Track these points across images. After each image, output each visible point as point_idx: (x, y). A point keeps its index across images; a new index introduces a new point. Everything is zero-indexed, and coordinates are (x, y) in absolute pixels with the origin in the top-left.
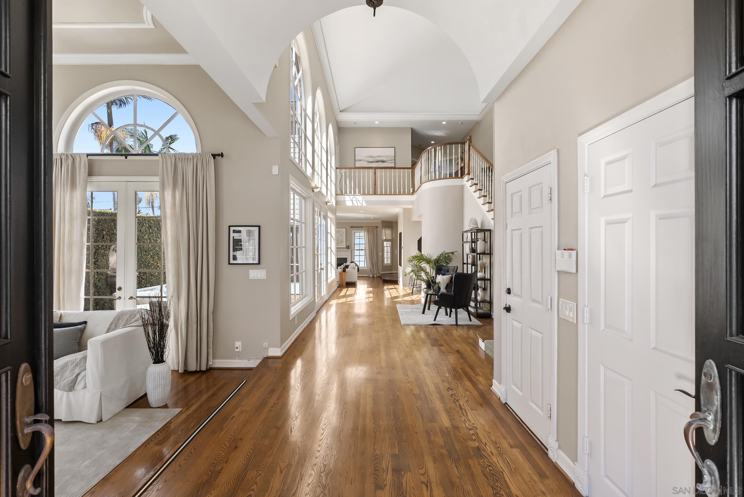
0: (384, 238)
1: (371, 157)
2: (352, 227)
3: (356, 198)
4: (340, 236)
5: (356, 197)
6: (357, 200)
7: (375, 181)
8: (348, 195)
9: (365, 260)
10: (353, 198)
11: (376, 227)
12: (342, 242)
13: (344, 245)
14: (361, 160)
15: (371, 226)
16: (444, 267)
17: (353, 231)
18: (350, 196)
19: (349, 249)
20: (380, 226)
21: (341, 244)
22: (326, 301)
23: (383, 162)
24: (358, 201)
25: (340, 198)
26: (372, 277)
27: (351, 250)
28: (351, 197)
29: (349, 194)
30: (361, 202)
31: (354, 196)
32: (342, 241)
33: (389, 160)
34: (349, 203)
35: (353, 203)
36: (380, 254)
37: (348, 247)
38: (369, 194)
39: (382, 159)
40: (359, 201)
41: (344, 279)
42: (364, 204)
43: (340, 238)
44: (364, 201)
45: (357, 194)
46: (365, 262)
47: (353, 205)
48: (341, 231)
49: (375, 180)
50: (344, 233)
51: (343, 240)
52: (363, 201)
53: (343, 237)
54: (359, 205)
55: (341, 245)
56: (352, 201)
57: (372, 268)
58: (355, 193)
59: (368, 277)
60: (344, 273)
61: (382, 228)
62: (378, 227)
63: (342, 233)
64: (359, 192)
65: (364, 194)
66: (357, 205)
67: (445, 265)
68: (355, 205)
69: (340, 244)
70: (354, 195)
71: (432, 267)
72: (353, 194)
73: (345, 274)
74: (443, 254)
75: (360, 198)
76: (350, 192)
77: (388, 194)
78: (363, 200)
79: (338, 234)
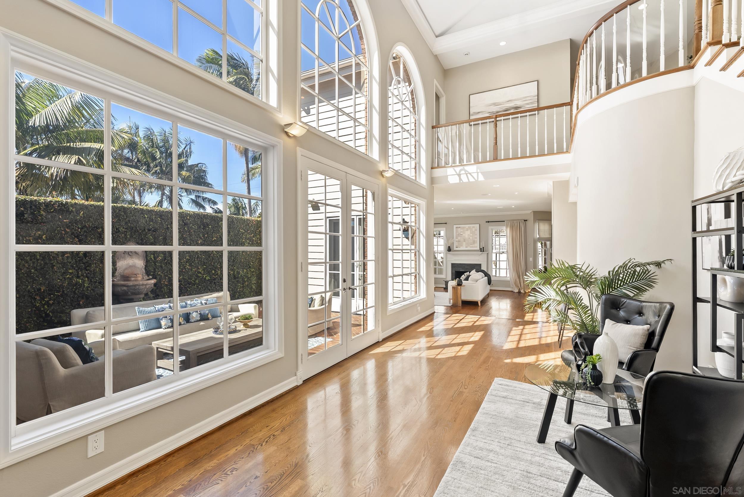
0: (538, 236)
1: (495, 104)
2: (488, 222)
3: (466, 171)
4: (471, 235)
5: (466, 168)
6: (467, 173)
7: (496, 138)
8: (451, 166)
9: (508, 268)
10: (461, 170)
11: (525, 221)
12: (474, 243)
13: (477, 247)
14: (479, 113)
15: (516, 220)
16: (628, 301)
17: (490, 228)
18: (456, 168)
19: (483, 251)
20: (531, 218)
21: (474, 246)
24: (468, 175)
25: (438, 173)
26: (518, 292)
27: (488, 254)
28: (458, 169)
29: (453, 165)
30: (475, 175)
31: (461, 168)
32: (474, 241)
34: (453, 180)
35: (460, 179)
36: (531, 259)
37: (482, 250)
38: (485, 161)
39: (515, 105)
40: (470, 174)
41: (459, 296)
42: (481, 178)
43: (471, 238)
44: (480, 174)
45: (465, 163)
46: (508, 270)
47: (460, 181)
48: (473, 227)
49: (495, 136)
50: (476, 230)
51: (476, 240)
52: (478, 173)
53: (476, 236)
54: (472, 180)
55: (472, 247)
56: (459, 175)
57: (518, 280)
58: (461, 160)
59: (512, 291)
60: (459, 287)
61: (535, 221)
62: (527, 221)
63: (474, 230)
64: (469, 159)
65: (477, 162)
66: (467, 181)
67: (632, 295)
68: (464, 181)
69: (471, 246)
70: (462, 165)
72: (458, 164)
73: (461, 288)
75: (472, 168)
76: (454, 162)
77: (519, 156)
78: (479, 171)
79: (468, 232)
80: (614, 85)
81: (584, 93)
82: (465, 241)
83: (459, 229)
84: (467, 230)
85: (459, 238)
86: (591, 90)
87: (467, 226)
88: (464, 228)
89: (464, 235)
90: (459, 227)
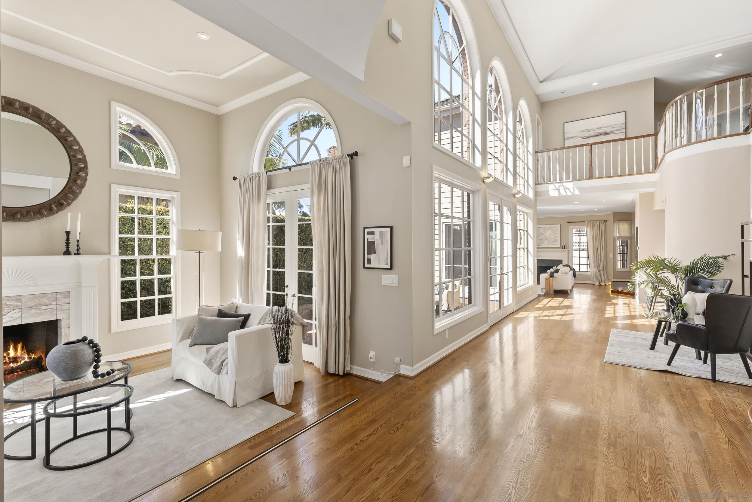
0: (618, 235)
1: (587, 131)
2: (569, 222)
3: (564, 186)
4: (553, 234)
5: (564, 184)
6: (565, 188)
7: (592, 161)
8: (552, 183)
9: (588, 263)
10: (559, 186)
11: (605, 221)
12: (555, 241)
13: (558, 245)
14: (573, 137)
15: (597, 220)
16: (703, 280)
17: (571, 228)
18: (556, 185)
19: (564, 249)
20: (611, 218)
21: (554, 244)
22: (513, 312)
23: (606, 134)
24: (567, 190)
25: (541, 188)
26: (599, 285)
27: (568, 251)
28: (557, 185)
29: (554, 182)
30: (572, 190)
31: (561, 184)
32: (555, 239)
33: (616, 130)
34: (553, 193)
35: (559, 193)
36: (611, 256)
37: (563, 247)
38: (581, 179)
39: (605, 131)
40: (568, 189)
41: (551, 285)
42: (577, 192)
43: (552, 237)
44: (576, 189)
45: (564, 180)
46: (588, 265)
47: (559, 195)
48: (554, 227)
49: (590, 160)
50: (558, 230)
51: (557, 238)
52: (574, 188)
53: (557, 235)
54: (569, 193)
55: (554, 245)
56: (559, 190)
57: (598, 274)
58: (561, 179)
59: (593, 284)
60: (551, 279)
61: (615, 221)
62: (607, 221)
63: (555, 230)
64: (568, 178)
65: (574, 179)
66: (565, 194)
67: (707, 277)
68: (563, 195)
69: (552, 244)
70: (561, 182)
71: (681, 278)
72: (558, 181)
73: (553, 279)
74: (703, 258)
75: (570, 185)
76: (555, 179)
77: (612, 175)
78: (575, 187)
79: (550, 232)
80: (693, 140)
81: (671, 140)
82: (546, 240)
83: (541, 228)
84: (549, 229)
85: (541, 237)
86: (676, 139)
87: (548, 226)
88: (545, 227)
89: (545, 234)
90: (541, 227)
